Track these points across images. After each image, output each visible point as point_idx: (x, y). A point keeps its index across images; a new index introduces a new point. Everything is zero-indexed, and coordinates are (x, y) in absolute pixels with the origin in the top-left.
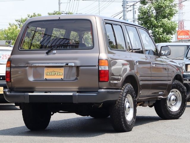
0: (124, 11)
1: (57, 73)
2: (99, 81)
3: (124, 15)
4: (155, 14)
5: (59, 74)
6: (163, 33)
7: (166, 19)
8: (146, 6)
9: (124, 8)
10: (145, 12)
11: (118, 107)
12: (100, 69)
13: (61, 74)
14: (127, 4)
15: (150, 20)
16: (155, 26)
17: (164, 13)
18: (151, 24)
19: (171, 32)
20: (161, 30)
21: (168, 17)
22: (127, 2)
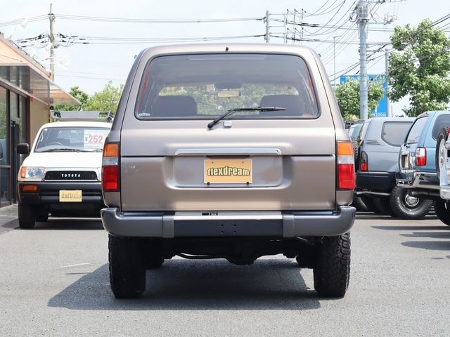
0: (362, 60)
1: (235, 170)
2: (337, 188)
3: (362, 68)
4: (418, 67)
5: (240, 173)
6: (431, 98)
7: (436, 76)
8: (402, 53)
9: (362, 55)
10: (400, 63)
11: (344, 241)
12: (339, 162)
13: (245, 172)
14: (368, 49)
15: (409, 78)
16: (417, 88)
17: (433, 65)
18: (410, 83)
19: (445, 98)
20: (427, 94)
21: (440, 72)
22: (367, 44)
